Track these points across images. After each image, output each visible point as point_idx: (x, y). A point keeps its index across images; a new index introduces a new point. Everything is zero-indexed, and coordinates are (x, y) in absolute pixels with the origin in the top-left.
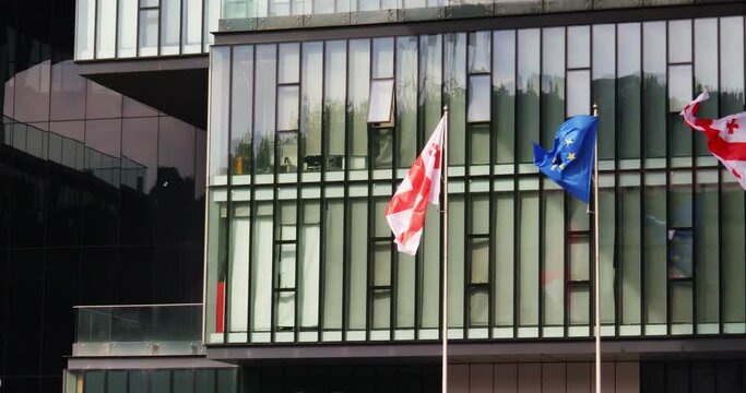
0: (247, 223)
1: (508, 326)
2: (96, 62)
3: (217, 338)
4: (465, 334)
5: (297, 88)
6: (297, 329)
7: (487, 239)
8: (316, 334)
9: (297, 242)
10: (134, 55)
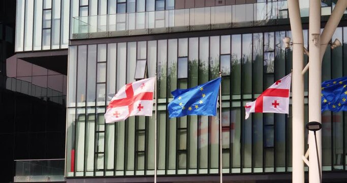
0: (84, 123)
1: (195, 169)
2: (24, 52)
3: (71, 174)
4: (176, 172)
5: (105, 64)
6: (104, 170)
7: (186, 130)
8: (113, 172)
9: (105, 132)
10: (40, 49)
